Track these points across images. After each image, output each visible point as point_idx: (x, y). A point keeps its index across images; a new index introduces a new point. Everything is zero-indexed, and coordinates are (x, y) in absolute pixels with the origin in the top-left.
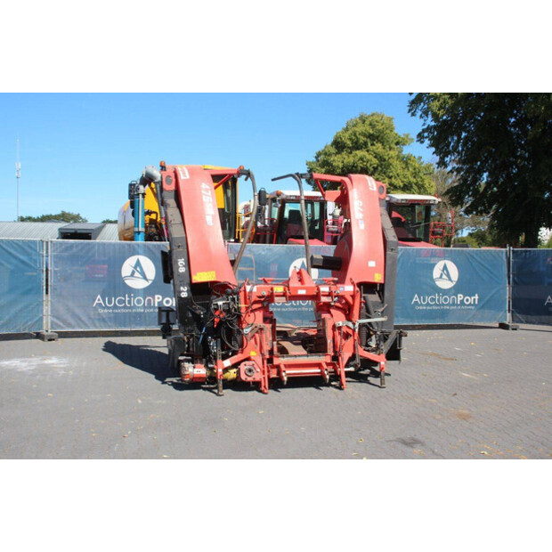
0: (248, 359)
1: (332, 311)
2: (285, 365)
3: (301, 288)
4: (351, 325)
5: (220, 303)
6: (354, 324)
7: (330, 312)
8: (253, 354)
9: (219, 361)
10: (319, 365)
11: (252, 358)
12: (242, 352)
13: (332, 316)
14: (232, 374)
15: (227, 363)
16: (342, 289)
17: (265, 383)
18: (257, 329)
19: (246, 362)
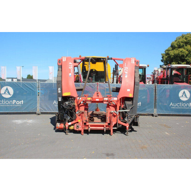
0: (78, 123)
1: (110, 107)
2: (90, 126)
3: (98, 99)
4: (116, 112)
5: (67, 103)
6: (117, 112)
7: (109, 108)
8: (79, 121)
9: (67, 123)
10: (103, 126)
11: (79, 122)
12: (75, 120)
13: (110, 109)
14: (72, 128)
15: (70, 124)
16: (113, 99)
17: (83, 131)
18: (81, 112)
19: (77, 124)
